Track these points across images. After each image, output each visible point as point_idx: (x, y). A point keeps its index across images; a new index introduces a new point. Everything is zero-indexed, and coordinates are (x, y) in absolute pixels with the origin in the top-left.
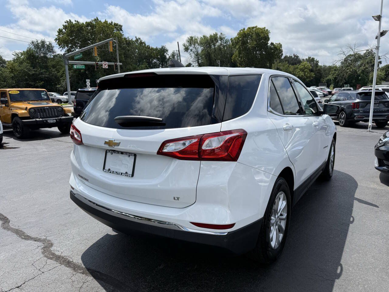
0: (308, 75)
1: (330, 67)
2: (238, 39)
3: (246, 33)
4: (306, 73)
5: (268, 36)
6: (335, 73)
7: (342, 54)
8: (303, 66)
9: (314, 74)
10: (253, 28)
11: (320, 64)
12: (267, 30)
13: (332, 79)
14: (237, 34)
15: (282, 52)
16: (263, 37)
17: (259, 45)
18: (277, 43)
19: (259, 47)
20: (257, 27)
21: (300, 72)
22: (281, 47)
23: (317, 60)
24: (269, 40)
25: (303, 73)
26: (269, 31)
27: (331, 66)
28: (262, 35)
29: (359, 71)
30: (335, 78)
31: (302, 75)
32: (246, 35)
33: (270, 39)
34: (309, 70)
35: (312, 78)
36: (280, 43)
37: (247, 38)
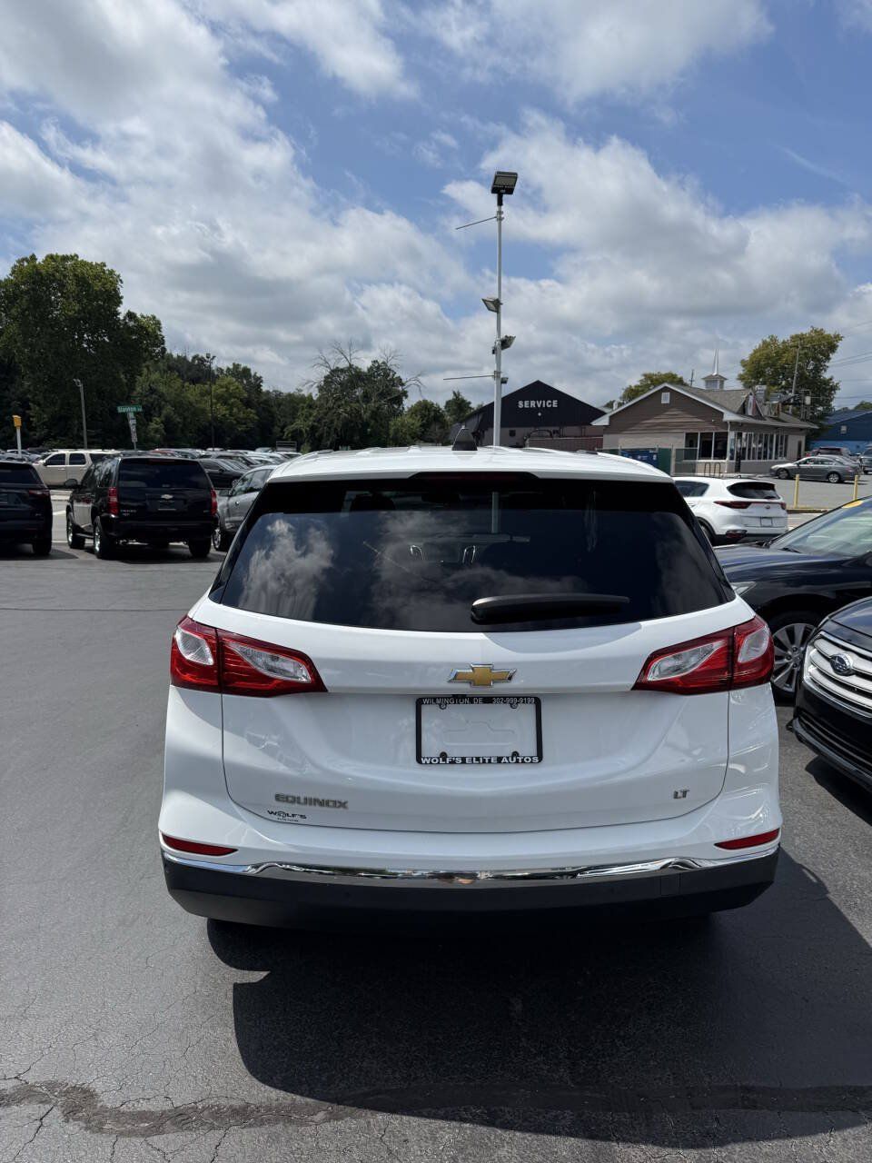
0: (241, 415)
1: (290, 395)
2: (17, 285)
3: (43, 272)
4: (235, 410)
5: (115, 290)
6: (311, 415)
7: (322, 365)
8: (225, 389)
9: (257, 414)
10: (65, 258)
11: (264, 388)
12: (111, 272)
13: (304, 430)
14: (9, 271)
15: (163, 344)
16: (100, 291)
17: (89, 313)
18: (145, 315)
19: (90, 319)
20: (79, 259)
21: (216, 404)
22: (160, 329)
23: (258, 375)
24: (121, 302)
25: (226, 410)
26: (119, 276)
27: (293, 394)
28: (97, 286)
29: (365, 412)
30: (313, 428)
31: (224, 415)
32: (42, 278)
33: (122, 300)
34: (241, 400)
35: (251, 425)
36: (154, 317)
37: (48, 289)
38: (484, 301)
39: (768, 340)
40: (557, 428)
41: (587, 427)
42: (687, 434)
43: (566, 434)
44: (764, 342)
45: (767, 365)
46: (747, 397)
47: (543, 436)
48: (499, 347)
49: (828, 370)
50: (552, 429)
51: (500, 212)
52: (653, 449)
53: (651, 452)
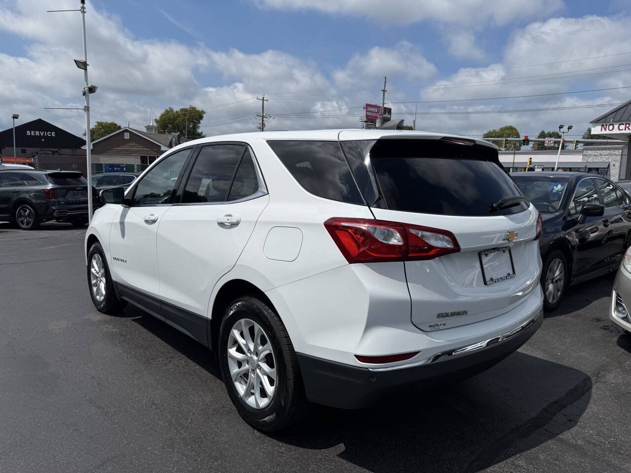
38: (75, 61)
39: (168, 110)
40: (57, 150)
41: (78, 150)
42: (141, 157)
43: (62, 153)
44: (167, 111)
45: (169, 123)
46: (172, 139)
47: (46, 154)
48: (87, 91)
49: (200, 128)
50: (53, 150)
51: (83, 8)
52: (122, 164)
53: (121, 166)
